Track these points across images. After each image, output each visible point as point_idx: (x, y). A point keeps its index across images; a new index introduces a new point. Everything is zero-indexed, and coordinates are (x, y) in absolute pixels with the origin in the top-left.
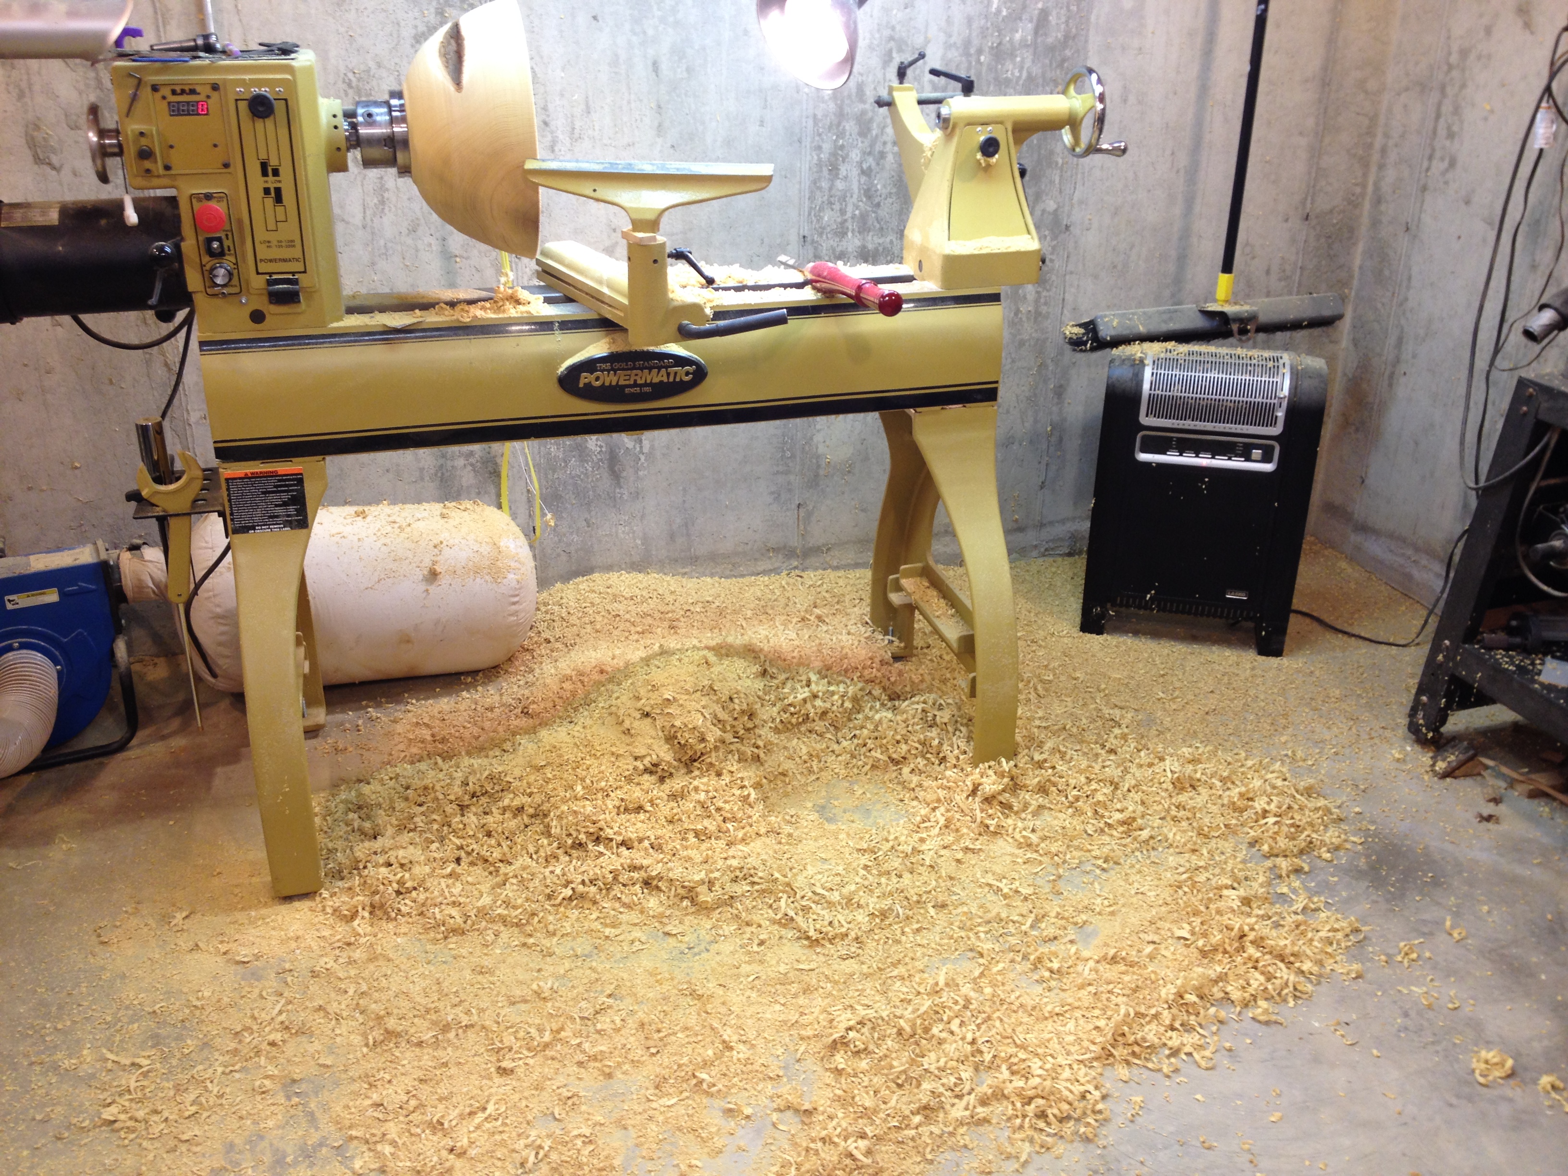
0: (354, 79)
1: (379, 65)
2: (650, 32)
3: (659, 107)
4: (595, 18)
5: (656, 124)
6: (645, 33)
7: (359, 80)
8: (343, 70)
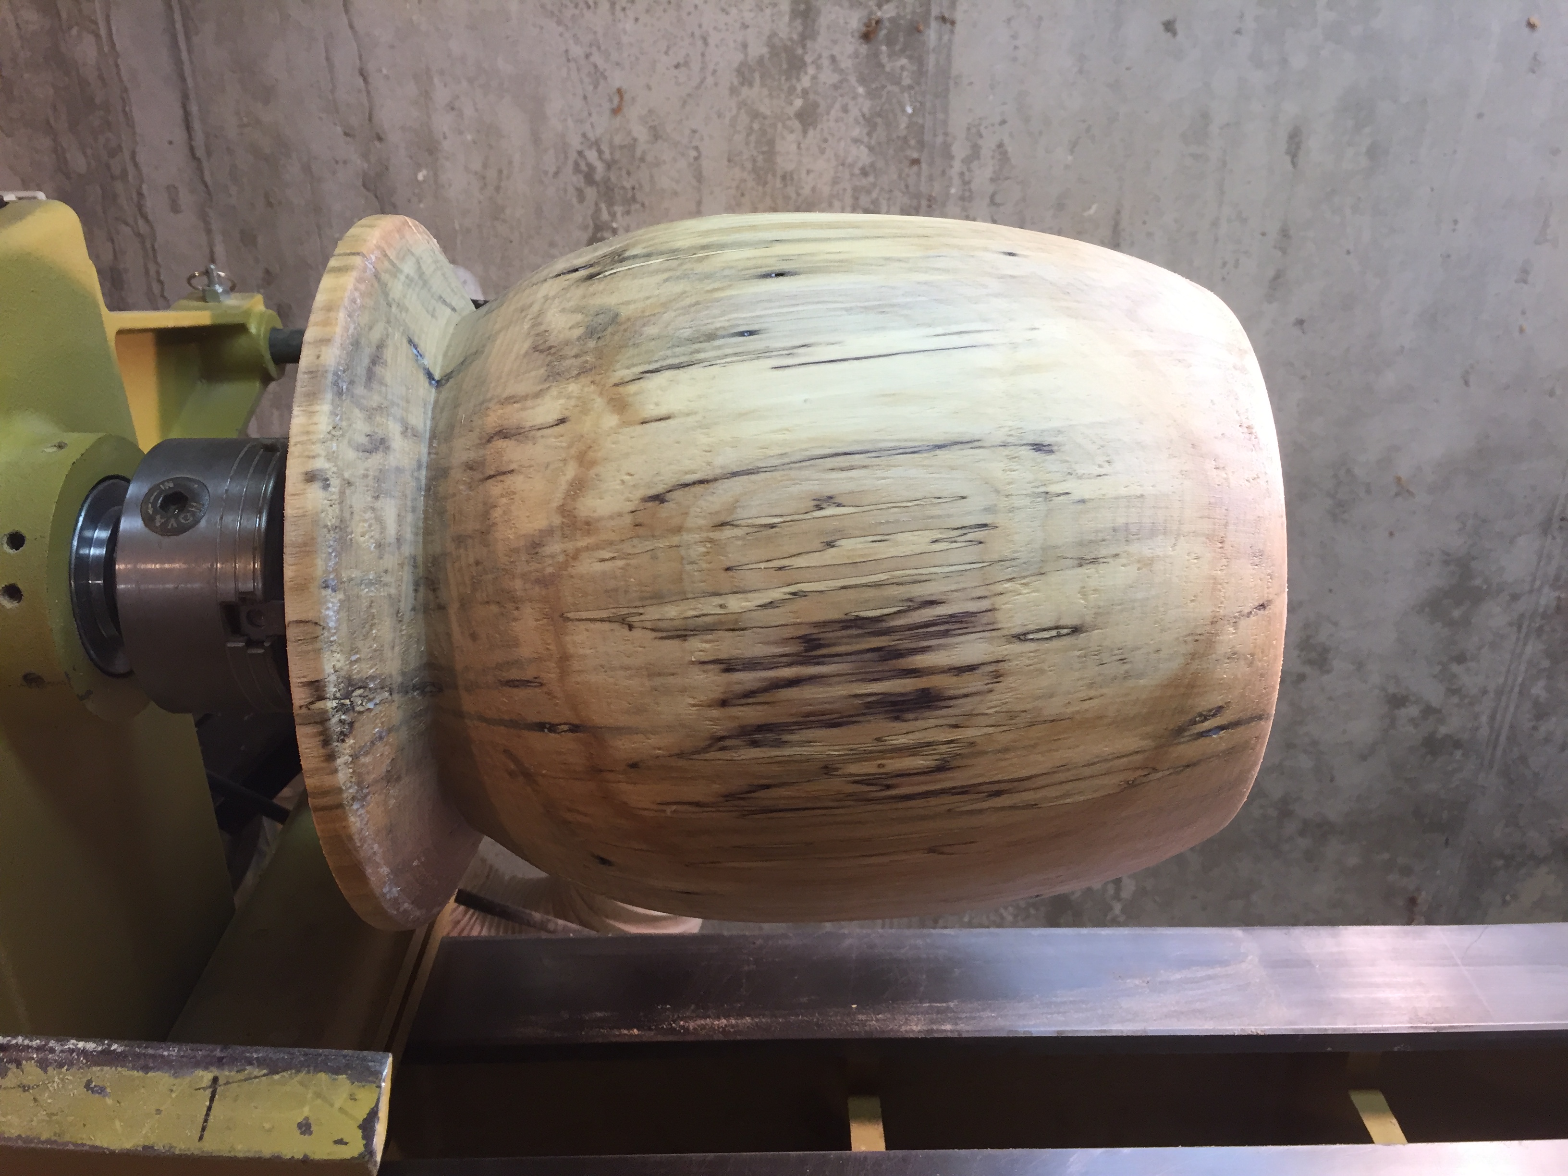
0: (600, 167)
1: (656, 135)
2: (1298, 61)
3: (1285, 233)
4: (1169, 26)
5: (1271, 273)
6: (1284, 62)
7: (609, 166)
8: (575, 142)
